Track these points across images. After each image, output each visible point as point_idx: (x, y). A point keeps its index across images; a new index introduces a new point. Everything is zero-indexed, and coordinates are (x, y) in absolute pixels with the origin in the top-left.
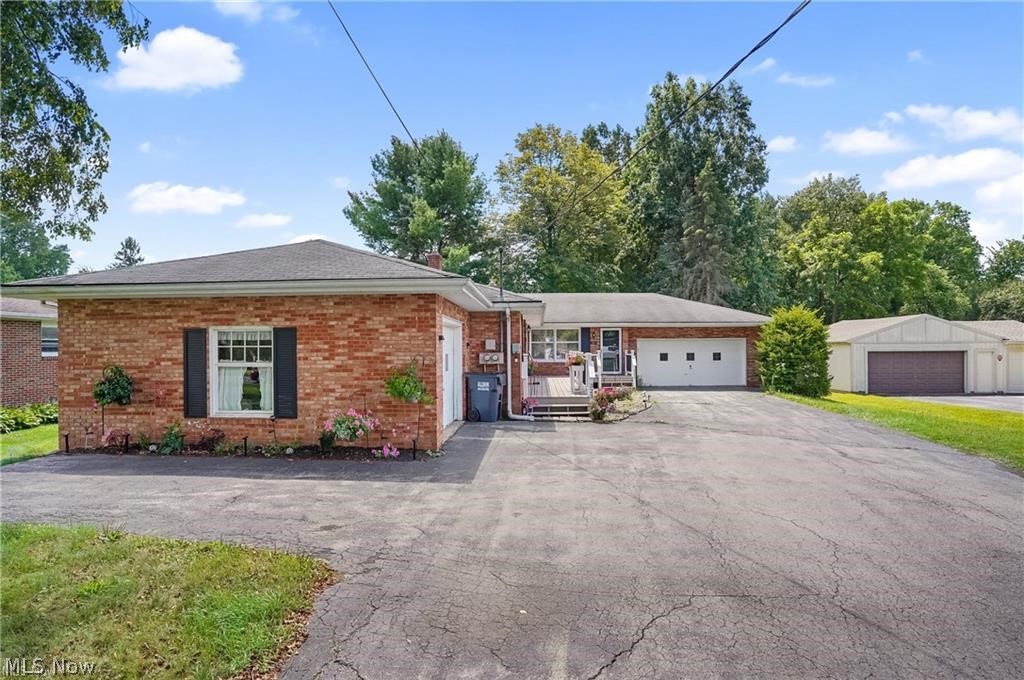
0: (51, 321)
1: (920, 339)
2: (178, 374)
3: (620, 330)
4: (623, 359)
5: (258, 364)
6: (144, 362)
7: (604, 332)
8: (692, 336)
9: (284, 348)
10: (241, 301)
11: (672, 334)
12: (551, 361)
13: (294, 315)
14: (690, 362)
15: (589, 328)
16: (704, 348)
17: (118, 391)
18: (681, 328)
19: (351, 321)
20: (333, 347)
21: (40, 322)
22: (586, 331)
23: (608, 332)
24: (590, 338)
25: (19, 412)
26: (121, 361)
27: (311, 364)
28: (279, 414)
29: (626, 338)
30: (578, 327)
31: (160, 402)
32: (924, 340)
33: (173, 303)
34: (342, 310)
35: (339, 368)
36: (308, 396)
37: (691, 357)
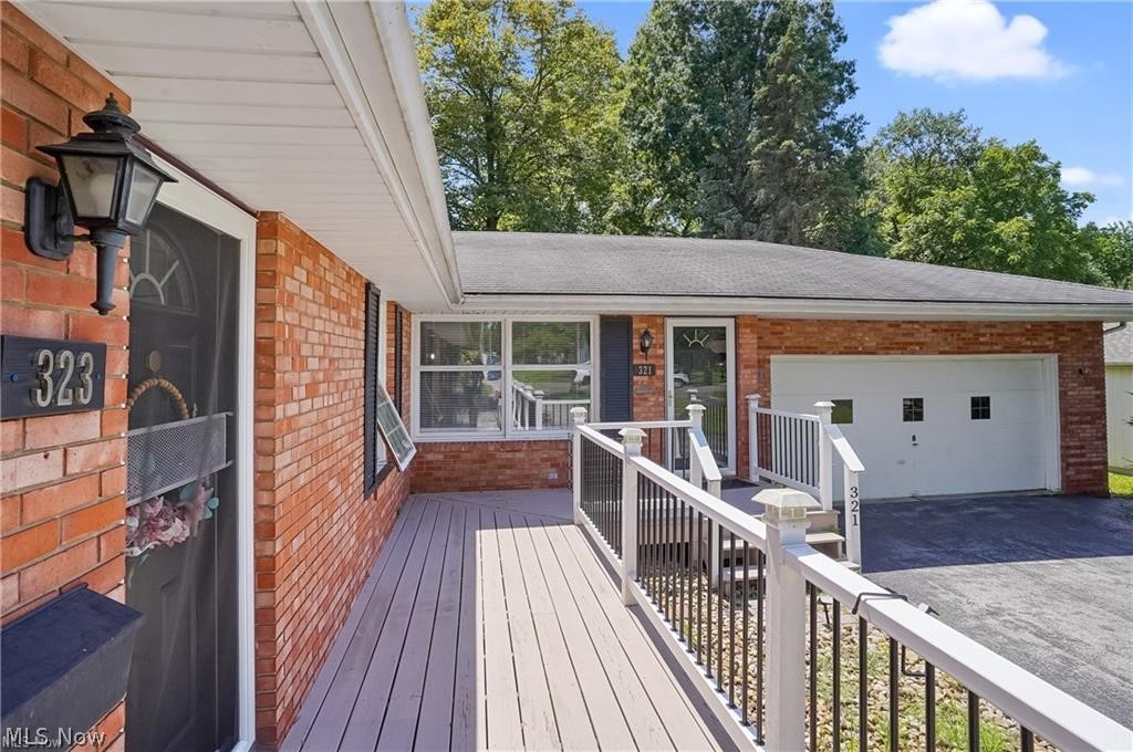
3: (729, 324)
4: (742, 425)
7: (678, 331)
8: (923, 348)
12: (525, 434)
14: (911, 425)
18: (895, 325)
22: (617, 328)
23: (690, 331)
24: (630, 353)
29: (750, 353)
37: (913, 410)
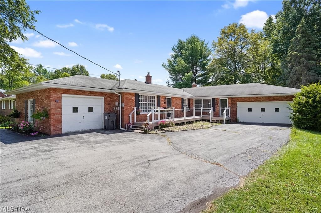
2: (24, 112)
7: (221, 100)
8: (263, 101)
9: (34, 105)
10: (30, 93)
11: (253, 100)
13: (35, 96)
14: (263, 112)
15: (215, 99)
16: (270, 106)
20: (39, 104)
23: (223, 99)
24: (215, 102)
29: (230, 102)
30: (210, 98)
33: (24, 94)
34: (40, 94)
35: (39, 110)
37: (263, 110)
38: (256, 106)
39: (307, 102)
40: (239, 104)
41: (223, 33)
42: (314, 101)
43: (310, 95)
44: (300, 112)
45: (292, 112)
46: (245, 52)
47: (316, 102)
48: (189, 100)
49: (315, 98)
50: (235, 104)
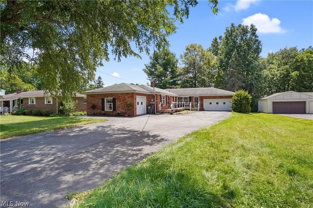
0: (85, 97)
1: (290, 98)
2: (101, 105)
3: (199, 97)
5: (111, 103)
6: (97, 103)
8: (217, 98)
9: (114, 101)
10: (109, 94)
11: (212, 98)
13: (115, 96)
14: (217, 105)
15: (191, 97)
16: (221, 101)
17: (94, 107)
19: (123, 97)
20: (120, 101)
21: (83, 98)
24: (191, 99)
25: (81, 113)
26: (94, 103)
27: (118, 103)
28: (113, 110)
29: (200, 99)
30: (188, 96)
31: (99, 109)
32: (291, 98)
33: (100, 95)
34: (122, 95)
35: (121, 104)
36: (117, 108)
37: (217, 103)
38: (214, 101)
39: (238, 99)
40: (204, 100)
41: (187, 49)
42: (240, 99)
43: (239, 96)
44: (235, 104)
45: (231, 104)
46: (202, 63)
47: (241, 99)
48: (176, 97)
49: (241, 98)
50: (203, 100)
